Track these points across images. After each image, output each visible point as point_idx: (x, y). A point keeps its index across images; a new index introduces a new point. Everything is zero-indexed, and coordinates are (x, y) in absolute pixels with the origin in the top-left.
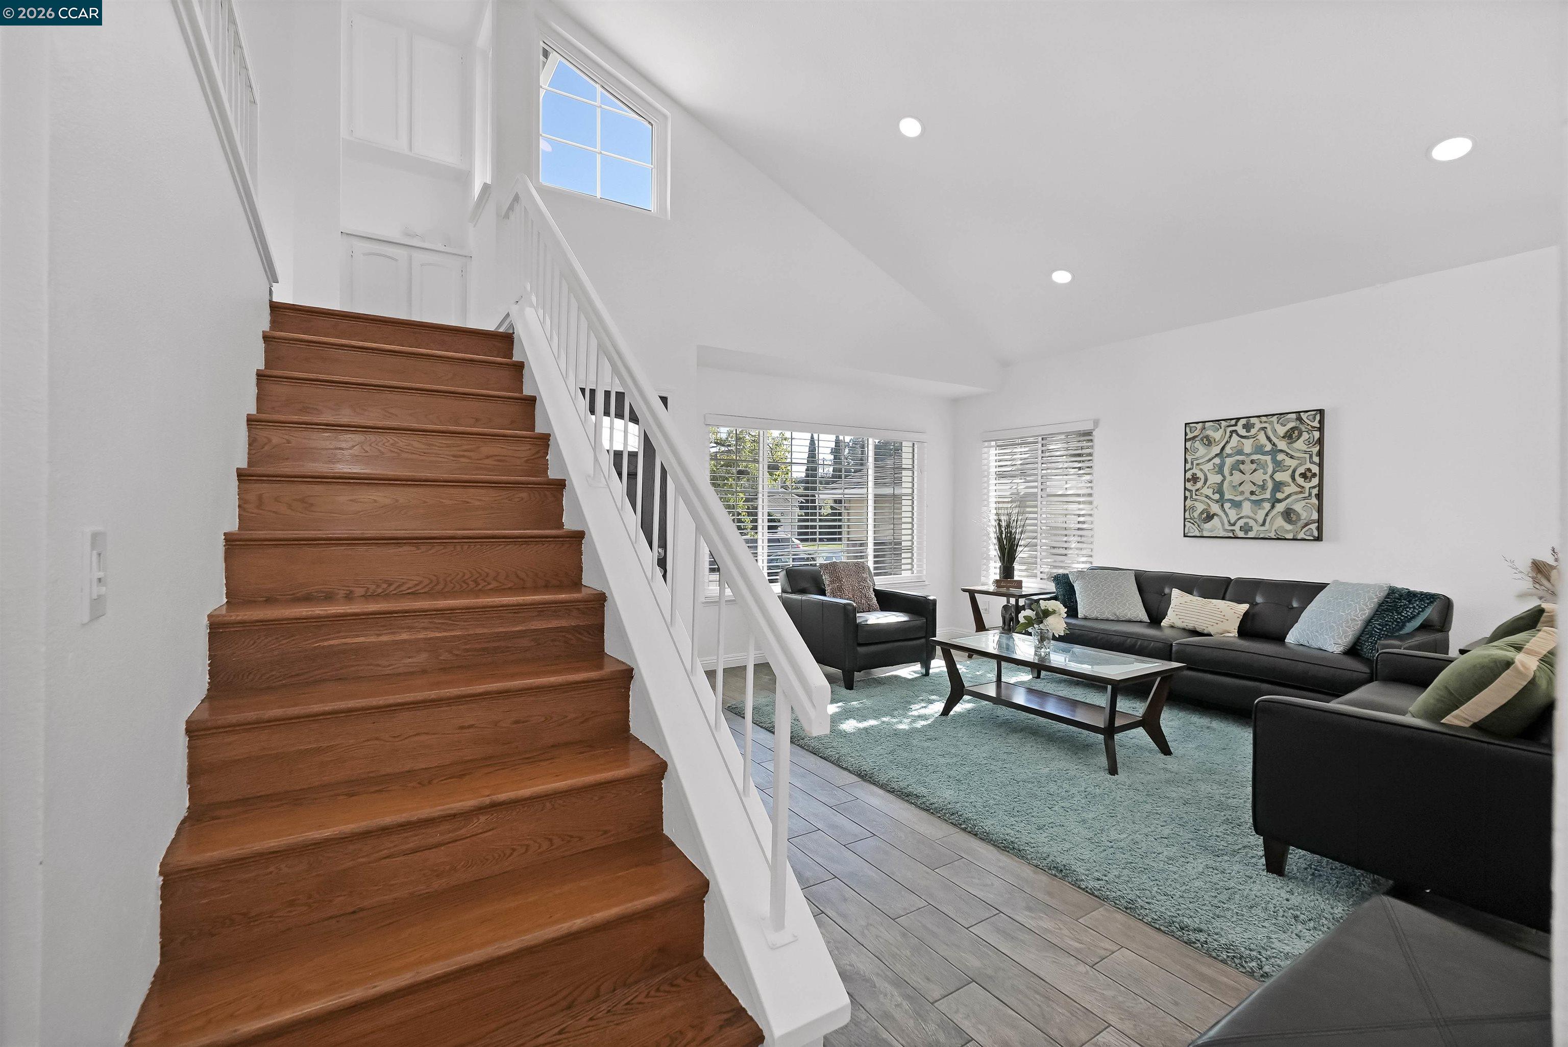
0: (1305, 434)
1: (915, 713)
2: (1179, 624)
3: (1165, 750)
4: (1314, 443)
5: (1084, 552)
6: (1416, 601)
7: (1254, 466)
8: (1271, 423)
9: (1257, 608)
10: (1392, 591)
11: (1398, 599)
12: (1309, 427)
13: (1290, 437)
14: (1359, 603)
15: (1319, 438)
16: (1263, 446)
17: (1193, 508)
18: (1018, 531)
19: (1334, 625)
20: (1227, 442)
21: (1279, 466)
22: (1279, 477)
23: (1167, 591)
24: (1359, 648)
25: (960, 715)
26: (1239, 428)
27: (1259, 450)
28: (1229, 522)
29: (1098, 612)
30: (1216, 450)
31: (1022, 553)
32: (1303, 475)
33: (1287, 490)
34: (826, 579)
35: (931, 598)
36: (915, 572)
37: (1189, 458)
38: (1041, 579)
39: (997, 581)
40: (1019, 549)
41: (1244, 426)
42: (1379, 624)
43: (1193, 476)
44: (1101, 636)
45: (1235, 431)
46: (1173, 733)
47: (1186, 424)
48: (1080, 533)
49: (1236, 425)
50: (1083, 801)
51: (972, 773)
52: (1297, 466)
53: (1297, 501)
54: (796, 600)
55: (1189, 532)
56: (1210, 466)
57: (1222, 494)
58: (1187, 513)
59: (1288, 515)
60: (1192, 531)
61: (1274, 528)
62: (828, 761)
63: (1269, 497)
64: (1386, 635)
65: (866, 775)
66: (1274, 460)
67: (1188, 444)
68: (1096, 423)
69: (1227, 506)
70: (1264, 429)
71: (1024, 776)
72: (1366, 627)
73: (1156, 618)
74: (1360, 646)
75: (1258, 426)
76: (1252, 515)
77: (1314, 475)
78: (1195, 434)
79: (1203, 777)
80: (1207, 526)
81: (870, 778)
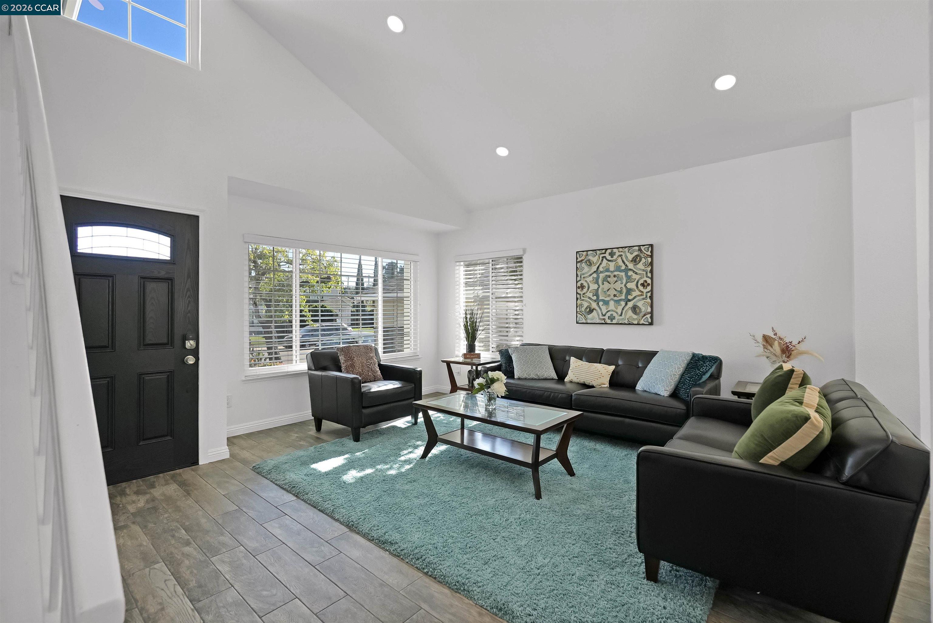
0: (643, 259)
1: (403, 458)
2: (575, 380)
3: (571, 473)
4: (648, 265)
5: (518, 334)
6: (707, 362)
7: (615, 279)
8: (625, 252)
9: (619, 368)
10: (694, 355)
11: (697, 361)
12: (645, 255)
13: (635, 261)
14: (676, 364)
15: (651, 262)
16: (620, 266)
17: (581, 305)
18: (477, 321)
19: (664, 378)
20: (600, 264)
21: (629, 279)
22: (630, 285)
23: (567, 358)
24: (677, 392)
25: (436, 456)
26: (607, 255)
27: (618, 269)
28: (602, 314)
29: (526, 374)
30: (594, 268)
31: (480, 335)
32: (643, 285)
33: (634, 294)
34: (342, 358)
35: (419, 369)
36: (412, 349)
37: (579, 274)
38: (492, 352)
39: (465, 354)
40: (479, 332)
41: (610, 254)
42: (688, 377)
43: (581, 285)
44: (528, 391)
45: (605, 257)
46: (574, 457)
47: (577, 252)
48: (516, 321)
49: (605, 253)
50: (518, 528)
51: (438, 512)
52: (639, 279)
53: (640, 300)
54: (318, 376)
55: (579, 320)
56: (591, 278)
57: (598, 297)
58: (578, 308)
59: (635, 309)
60: (581, 319)
61: (627, 317)
62: (325, 514)
63: (624, 298)
64: (693, 384)
65: (353, 525)
66: (626, 275)
67: (579, 264)
68: (524, 251)
69: (601, 303)
70: (621, 256)
71: (476, 510)
72: (681, 379)
73: (561, 376)
74: (678, 391)
75: (618, 254)
76: (614, 309)
77: (648, 285)
78: (582, 258)
79: (596, 492)
80: (590, 316)
81: (356, 528)
